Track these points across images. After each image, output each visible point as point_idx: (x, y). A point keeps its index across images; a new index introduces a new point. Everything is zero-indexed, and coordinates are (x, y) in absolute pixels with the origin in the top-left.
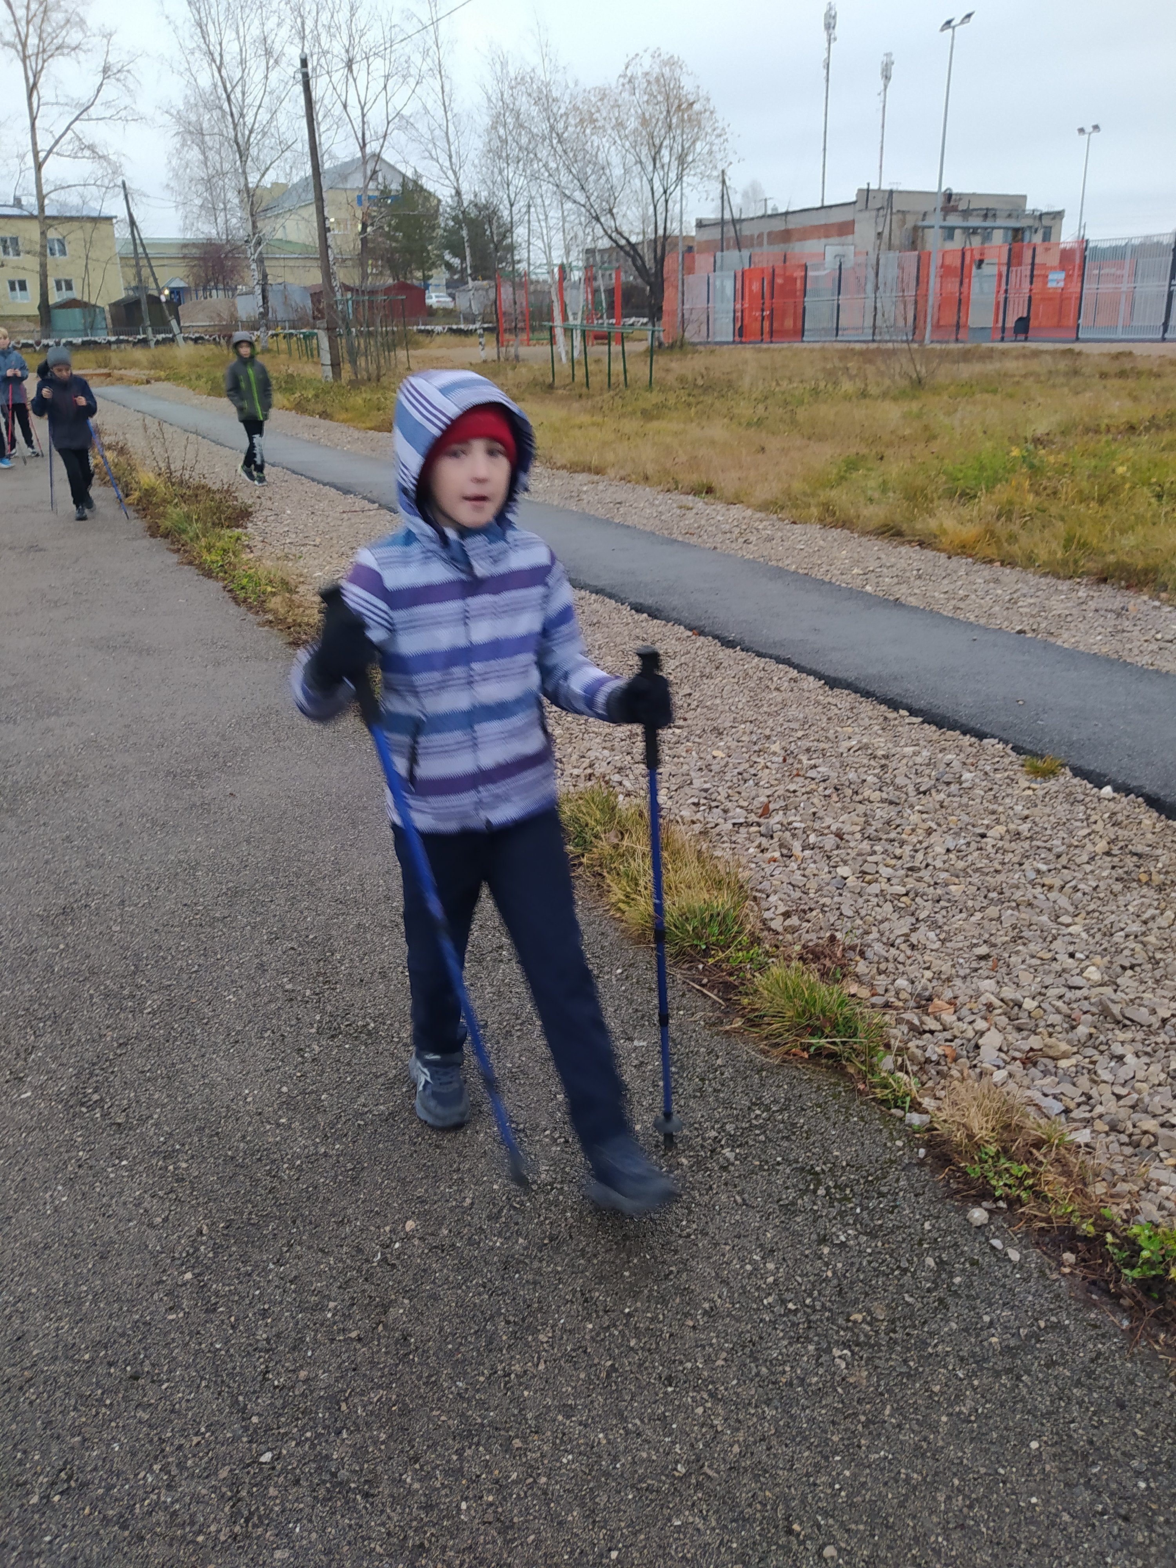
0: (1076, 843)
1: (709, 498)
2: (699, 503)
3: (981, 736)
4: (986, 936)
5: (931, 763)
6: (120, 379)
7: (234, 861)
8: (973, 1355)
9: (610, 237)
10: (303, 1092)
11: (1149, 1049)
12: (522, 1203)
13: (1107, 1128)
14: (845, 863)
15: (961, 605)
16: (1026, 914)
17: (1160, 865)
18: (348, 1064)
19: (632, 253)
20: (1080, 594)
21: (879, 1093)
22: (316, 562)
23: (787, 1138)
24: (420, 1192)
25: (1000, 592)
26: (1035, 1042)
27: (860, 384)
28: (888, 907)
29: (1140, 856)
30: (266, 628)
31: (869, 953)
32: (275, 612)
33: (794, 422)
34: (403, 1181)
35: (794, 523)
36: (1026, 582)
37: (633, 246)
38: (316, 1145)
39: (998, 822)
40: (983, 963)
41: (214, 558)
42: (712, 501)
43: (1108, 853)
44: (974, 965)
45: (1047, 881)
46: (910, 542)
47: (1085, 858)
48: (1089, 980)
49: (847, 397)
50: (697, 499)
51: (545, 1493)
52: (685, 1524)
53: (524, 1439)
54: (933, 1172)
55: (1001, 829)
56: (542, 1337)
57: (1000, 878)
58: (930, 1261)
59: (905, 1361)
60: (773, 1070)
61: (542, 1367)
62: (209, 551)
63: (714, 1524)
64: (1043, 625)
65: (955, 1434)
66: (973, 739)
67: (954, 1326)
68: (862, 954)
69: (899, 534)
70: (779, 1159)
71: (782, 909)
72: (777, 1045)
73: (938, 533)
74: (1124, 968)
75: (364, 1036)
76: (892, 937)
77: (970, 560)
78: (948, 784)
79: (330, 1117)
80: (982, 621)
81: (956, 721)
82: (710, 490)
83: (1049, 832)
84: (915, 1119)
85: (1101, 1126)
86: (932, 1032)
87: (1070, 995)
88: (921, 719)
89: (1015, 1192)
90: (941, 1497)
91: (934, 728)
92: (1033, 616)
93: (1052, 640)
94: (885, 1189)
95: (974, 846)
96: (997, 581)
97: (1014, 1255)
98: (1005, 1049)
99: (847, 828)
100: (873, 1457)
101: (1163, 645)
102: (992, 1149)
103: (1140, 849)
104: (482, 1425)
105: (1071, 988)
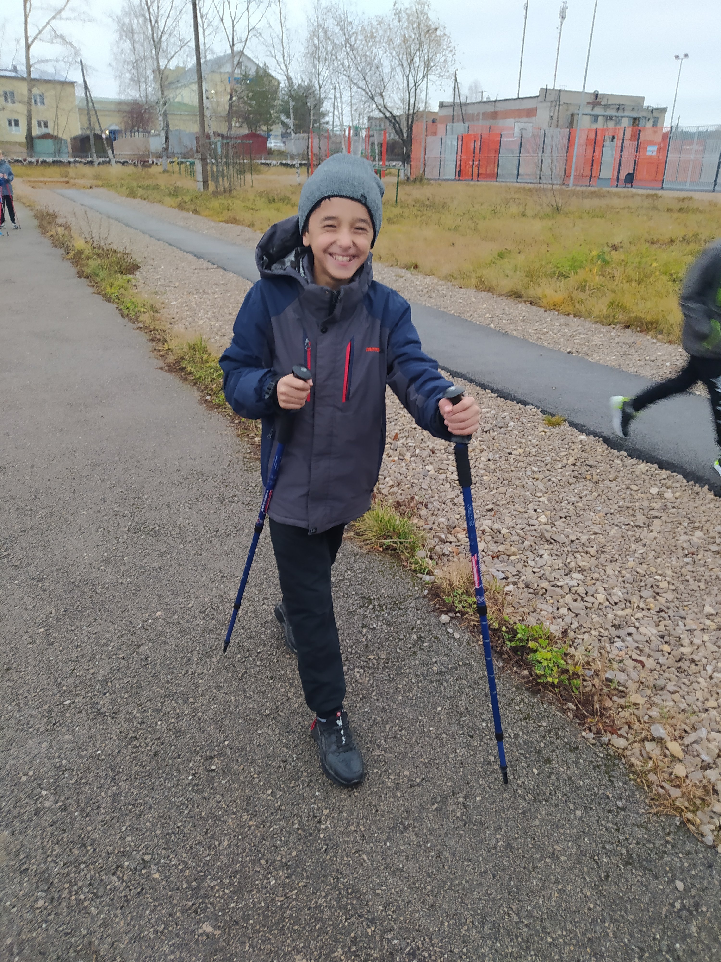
0: (559, 459)
1: (415, 271)
2: (408, 274)
3: (525, 404)
4: (495, 501)
5: (494, 418)
6: (74, 185)
7: (98, 449)
8: (423, 674)
9: (380, 110)
10: (116, 556)
11: (559, 553)
12: (218, 607)
13: (524, 586)
14: (431, 464)
15: (542, 337)
16: (519, 491)
17: (599, 471)
18: (141, 545)
19: (393, 121)
20: (612, 334)
21: (413, 567)
22: (174, 297)
23: (361, 584)
24: (167, 600)
25: (566, 331)
26: (501, 548)
27: (522, 208)
28: (447, 485)
29: (590, 466)
30: (138, 331)
31: (430, 506)
32: (144, 323)
33: (476, 229)
34: (159, 596)
35: (461, 288)
36: (583, 326)
37: (394, 117)
38: (117, 579)
39: (520, 447)
40: (489, 513)
41: (113, 291)
42: (416, 273)
43: (574, 465)
44: (484, 513)
45: (536, 476)
46: (525, 301)
47: (560, 466)
48: (539, 522)
49: (513, 216)
50: (408, 271)
51: (200, 719)
52: (263, 733)
53: (195, 698)
54: (430, 601)
55: (521, 451)
56: (214, 660)
57: (512, 474)
58: (415, 637)
59: (389, 675)
60: (361, 555)
61: (211, 671)
62: (111, 287)
63: (277, 733)
64: (584, 350)
65: (404, 704)
66: (522, 406)
67: (417, 662)
68: (426, 506)
69: (520, 297)
70: (354, 593)
71: (391, 483)
72: (367, 545)
73: (541, 297)
74: (561, 517)
75: (152, 533)
76: (445, 499)
77: (557, 313)
78: (501, 428)
79: (127, 567)
80: (551, 346)
81: (515, 396)
82: (416, 267)
83: (546, 453)
84: (427, 578)
85: (521, 585)
86: (451, 542)
87: (528, 528)
88: (496, 395)
89: (466, 610)
90: (388, 727)
91: (503, 399)
92: (581, 345)
93: (586, 357)
94: (402, 607)
95: (504, 458)
96: (567, 325)
97: (457, 635)
98: (486, 551)
99: (437, 447)
100: (361, 711)
101: (647, 362)
102: (460, 591)
103: (591, 463)
104: (176, 693)
105: (529, 525)
